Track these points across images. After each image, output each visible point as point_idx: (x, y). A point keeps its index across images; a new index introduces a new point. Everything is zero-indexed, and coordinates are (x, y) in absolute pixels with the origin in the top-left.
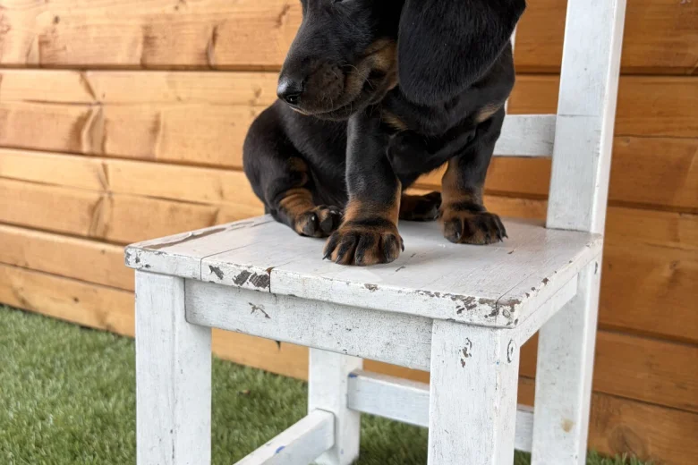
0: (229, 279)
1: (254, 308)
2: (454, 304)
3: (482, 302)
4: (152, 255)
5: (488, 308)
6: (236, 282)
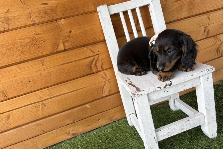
0: (162, 87)
1: (164, 91)
2: (206, 71)
4: (142, 92)
5: (212, 69)
6: (164, 88)
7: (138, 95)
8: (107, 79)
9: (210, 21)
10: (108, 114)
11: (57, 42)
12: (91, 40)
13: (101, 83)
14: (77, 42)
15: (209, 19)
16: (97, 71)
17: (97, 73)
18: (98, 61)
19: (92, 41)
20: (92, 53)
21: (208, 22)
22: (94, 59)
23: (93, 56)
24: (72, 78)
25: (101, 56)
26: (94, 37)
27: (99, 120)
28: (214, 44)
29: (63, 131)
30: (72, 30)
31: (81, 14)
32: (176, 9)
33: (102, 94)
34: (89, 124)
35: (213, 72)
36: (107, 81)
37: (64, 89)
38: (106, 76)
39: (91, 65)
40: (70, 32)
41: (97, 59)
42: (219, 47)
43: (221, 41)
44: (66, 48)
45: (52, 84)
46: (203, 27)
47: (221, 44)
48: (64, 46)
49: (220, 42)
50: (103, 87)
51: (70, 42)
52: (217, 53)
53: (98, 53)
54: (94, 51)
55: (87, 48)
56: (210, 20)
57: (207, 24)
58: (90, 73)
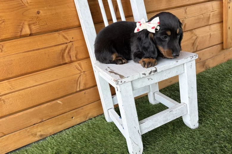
0: (147, 74)
1: (149, 79)
2: (190, 58)
4: (126, 78)
5: (195, 56)
6: (149, 74)
7: (121, 82)
8: (83, 71)
10: (82, 110)
11: (22, 24)
12: (64, 24)
13: (75, 75)
14: (47, 25)
15: (186, 12)
16: (71, 61)
17: (70, 64)
18: (71, 50)
19: (65, 26)
20: (65, 40)
21: (185, 16)
22: (67, 47)
23: (66, 43)
24: (40, 69)
25: (76, 44)
26: (68, 22)
27: (72, 117)
28: (190, 38)
29: (28, 132)
30: (40, 11)
33: (76, 88)
34: (60, 123)
36: (83, 73)
37: (29, 81)
38: (81, 67)
39: (63, 54)
40: (38, 13)
41: (71, 47)
42: (194, 42)
43: (196, 35)
44: (33, 32)
45: (14, 75)
46: (181, 20)
47: (196, 38)
48: (31, 30)
50: (78, 80)
51: (38, 25)
52: (192, 48)
53: (72, 40)
54: (68, 38)
55: (59, 33)
56: (187, 14)
57: (184, 18)
58: (62, 63)
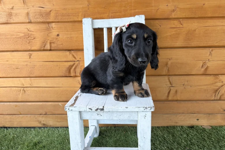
1: (98, 114)
2: (143, 108)
3: (149, 107)
4: (73, 107)
6: (96, 111)
7: (69, 109)
9: (212, 58)
11: (45, 42)
12: (75, 46)
14: (62, 45)
15: (210, 54)
16: (75, 75)
17: (74, 78)
18: (77, 67)
19: (76, 48)
20: (74, 58)
22: (74, 64)
23: (74, 61)
25: (82, 64)
29: (36, 118)
30: (60, 34)
31: (71, 22)
32: (171, 36)
34: (59, 120)
35: (152, 112)
37: (43, 82)
39: (70, 69)
40: (58, 35)
41: (77, 65)
42: (218, 89)
44: (52, 49)
45: (34, 75)
46: (202, 61)
47: (222, 86)
48: (51, 47)
49: (221, 83)
51: (56, 44)
52: (214, 95)
53: (79, 60)
54: (76, 57)
55: (70, 53)
56: (212, 56)
57: (207, 59)
58: (68, 75)
